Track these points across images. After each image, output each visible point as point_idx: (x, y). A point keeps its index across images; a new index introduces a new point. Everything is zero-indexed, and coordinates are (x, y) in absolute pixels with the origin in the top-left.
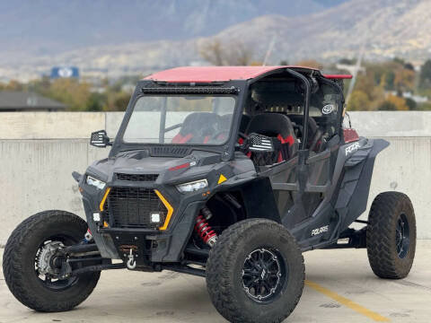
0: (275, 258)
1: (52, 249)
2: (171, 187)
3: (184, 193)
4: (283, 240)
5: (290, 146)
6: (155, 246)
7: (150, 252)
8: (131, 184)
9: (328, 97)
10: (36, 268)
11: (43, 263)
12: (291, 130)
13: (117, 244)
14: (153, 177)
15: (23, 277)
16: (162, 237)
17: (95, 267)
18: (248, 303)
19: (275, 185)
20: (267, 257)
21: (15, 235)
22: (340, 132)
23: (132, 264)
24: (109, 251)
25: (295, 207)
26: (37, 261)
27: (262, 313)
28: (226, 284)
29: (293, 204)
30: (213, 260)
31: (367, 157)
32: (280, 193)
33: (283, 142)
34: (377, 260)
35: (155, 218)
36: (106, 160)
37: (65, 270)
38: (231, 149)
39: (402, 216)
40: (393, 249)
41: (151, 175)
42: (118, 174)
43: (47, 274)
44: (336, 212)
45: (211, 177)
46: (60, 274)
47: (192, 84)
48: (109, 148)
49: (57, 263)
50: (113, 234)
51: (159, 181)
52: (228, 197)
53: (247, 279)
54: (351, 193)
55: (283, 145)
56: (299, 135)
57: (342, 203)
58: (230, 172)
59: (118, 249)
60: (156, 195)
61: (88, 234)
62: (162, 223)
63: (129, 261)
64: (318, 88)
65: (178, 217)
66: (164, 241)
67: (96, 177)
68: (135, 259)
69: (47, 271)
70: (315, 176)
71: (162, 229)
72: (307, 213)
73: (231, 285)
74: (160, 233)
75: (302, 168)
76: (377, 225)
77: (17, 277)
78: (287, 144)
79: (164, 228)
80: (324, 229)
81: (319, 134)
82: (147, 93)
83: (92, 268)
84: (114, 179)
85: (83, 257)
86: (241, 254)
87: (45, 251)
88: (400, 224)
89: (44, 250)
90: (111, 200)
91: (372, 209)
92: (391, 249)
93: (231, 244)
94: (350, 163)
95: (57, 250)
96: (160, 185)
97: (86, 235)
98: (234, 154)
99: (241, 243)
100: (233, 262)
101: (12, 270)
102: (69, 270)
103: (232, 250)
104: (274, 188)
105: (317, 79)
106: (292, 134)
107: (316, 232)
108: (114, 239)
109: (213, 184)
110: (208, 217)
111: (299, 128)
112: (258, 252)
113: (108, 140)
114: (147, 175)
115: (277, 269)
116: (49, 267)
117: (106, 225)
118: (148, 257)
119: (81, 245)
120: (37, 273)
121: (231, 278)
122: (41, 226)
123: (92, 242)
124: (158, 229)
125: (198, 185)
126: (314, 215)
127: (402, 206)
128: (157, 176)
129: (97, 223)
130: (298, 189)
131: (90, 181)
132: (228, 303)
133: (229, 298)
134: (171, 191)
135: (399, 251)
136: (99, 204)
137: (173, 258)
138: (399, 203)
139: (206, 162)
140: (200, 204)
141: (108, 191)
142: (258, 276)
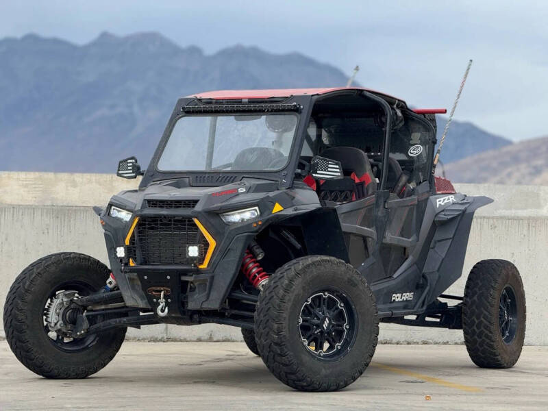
0: (341, 306)
1: (65, 300)
2: (214, 215)
3: (229, 224)
4: (351, 283)
5: (366, 186)
6: (193, 289)
7: (186, 297)
8: (164, 212)
9: (416, 136)
10: (45, 323)
11: (54, 316)
12: (368, 167)
13: (146, 286)
14: (192, 203)
15: (28, 332)
16: (202, 276)
17: (118, 320)
18: (306, 358)
19: (346, 226)
20: (331, 304)
21: (20, 280)
22: (431, 179)
23: (163, 311)
24: (136, 296)
25: (371, 260)
26: (46, 314)
27: (324, 372)
28: (279, 331)
29: (368, 256)
30: (264, 303)
31: (464, 212)
32: (352, 237)
33: (357, 181)
34: (475, 341)
35: (193, 251)
36: (136, 191)
37: (81, 325)
38: (291, 176)
39: (508, 290)
40: (496, 328)
41: (189, 201)
42: (149, 201)
43: (58, 331)
44: (424, 276)
45: (264, 205)
46: (75, 330)
47: (243, 100)
48: (140, 178)
49: (71, 317)
50: (141, 273)
51: (198, 208)
52: (286, 234)
53: (305, 329)
54: (443, 256)
55: (358, 185)
56: (378, 175)
57: (431, 267)
58: (288, 201)
59: (146, 293)
60: (195, 225)
61: (111, 279)
62: (201, 259)
63: (160, 307)
64: (403, 123)
65: (222, 252)
66: (203, 283)
67: (122, 207)
68: (167, 304)
69: (58, 326)
70: (396, 225)
71: (201, 267)
72: (386, 272)
73: (285, 332)
74: (198, 272)
75: (380, 213)
76: (475, 298)
77: (21, 332)
78: (362, 184)
79: (204, 266)
80: (408, 296)
81: (404, 179)
82: (189, 112)
83: (114, 322)
84: (143, 207)
85: (103, 310)
86: (298, 295)
87: (56, 302)
88: (505, 300)
89: (55, 300)
90: (139, 232)
91: (469, 279)
92: (493, 328)
93: (287, 282)
94: (442, 217)
95: (72, 301)
96: (199, 212)
97: (108, 281)
98: (293, 183)
99: (298, 282)
100: (289, 305)
101: (14, 322)
102: (86, 325)
103: (286, 290)
104: (343, 229)
105: (402, 112)
106: (368, 172)
107: (397, 297)
108: (142, 280)
109: (266, 213)
110: (260, 258)
111: (377, 166)
112: (320, 297)
113: (139, 168)
114: (185, 201)
115: (344, 320)
116: (61, 322)
117: (132, 264)
118: (183, 304)
119: (102, 294)
120: (47, 329)
121: (285, 324)
122: (53, 268)
123: (116, 288)
124: (195, 266)
125: (248, 215)
126: (395, 276)
127: (507, 276)
128: (196, 202)
129: (121, 259)
130: (375, 237)
131: (115, 213)
132: (281, 355)
133: (282, 350)
134: (213, 221)
135: (503, 335)
136: (124, 239)
137: (214, 304)
138: (504, 272)
139: (258, 189)
140: (248, 236)
141: (136, 221)
142: (319, 326)
